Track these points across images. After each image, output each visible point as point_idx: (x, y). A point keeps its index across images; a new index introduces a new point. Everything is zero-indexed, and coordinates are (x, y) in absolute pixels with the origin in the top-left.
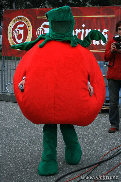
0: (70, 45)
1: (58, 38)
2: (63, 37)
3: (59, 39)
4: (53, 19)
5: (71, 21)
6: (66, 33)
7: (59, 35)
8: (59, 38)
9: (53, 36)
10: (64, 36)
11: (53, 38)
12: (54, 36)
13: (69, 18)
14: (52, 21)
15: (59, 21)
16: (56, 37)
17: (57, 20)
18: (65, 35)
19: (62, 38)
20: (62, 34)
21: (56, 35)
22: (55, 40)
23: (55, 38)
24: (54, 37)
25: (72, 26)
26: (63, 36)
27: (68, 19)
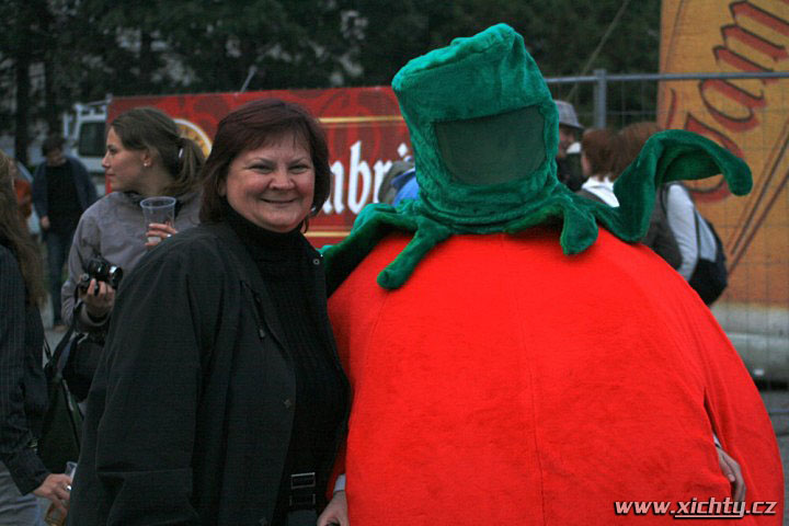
0: (560, 248)
1: (486, 215)
2: (515, 206)
3: (494, 219)
4: (440, 114)
5: (537, 107)
6: (529, 178)
7: (492, 199)
8: (492, 213)
9: (456, 211)
10: (519, 202)
11: (457, 219)
12: (460, 207)
13: (529, 91)
14: (435, 124)
15: (476, 115)
16: (475, 211)
17: (464, 115)
18: (524, 190)
19: (510, 214)
20: (504, 190)
21: (469, 203)
22: (470, 231)
23: (473, 220)
24: (464, 216)
25: (547, 131)
26: (512, 198)
27: (523, 99)
